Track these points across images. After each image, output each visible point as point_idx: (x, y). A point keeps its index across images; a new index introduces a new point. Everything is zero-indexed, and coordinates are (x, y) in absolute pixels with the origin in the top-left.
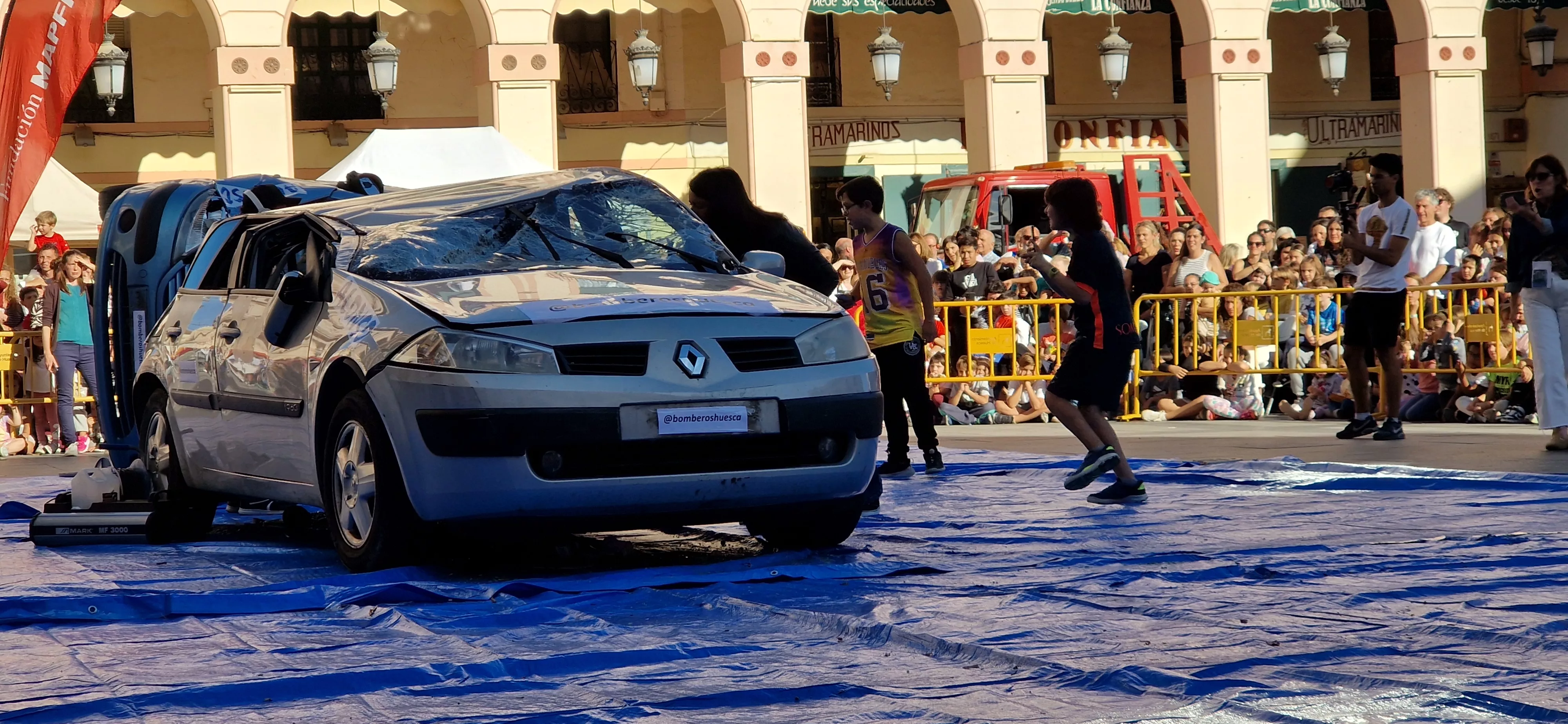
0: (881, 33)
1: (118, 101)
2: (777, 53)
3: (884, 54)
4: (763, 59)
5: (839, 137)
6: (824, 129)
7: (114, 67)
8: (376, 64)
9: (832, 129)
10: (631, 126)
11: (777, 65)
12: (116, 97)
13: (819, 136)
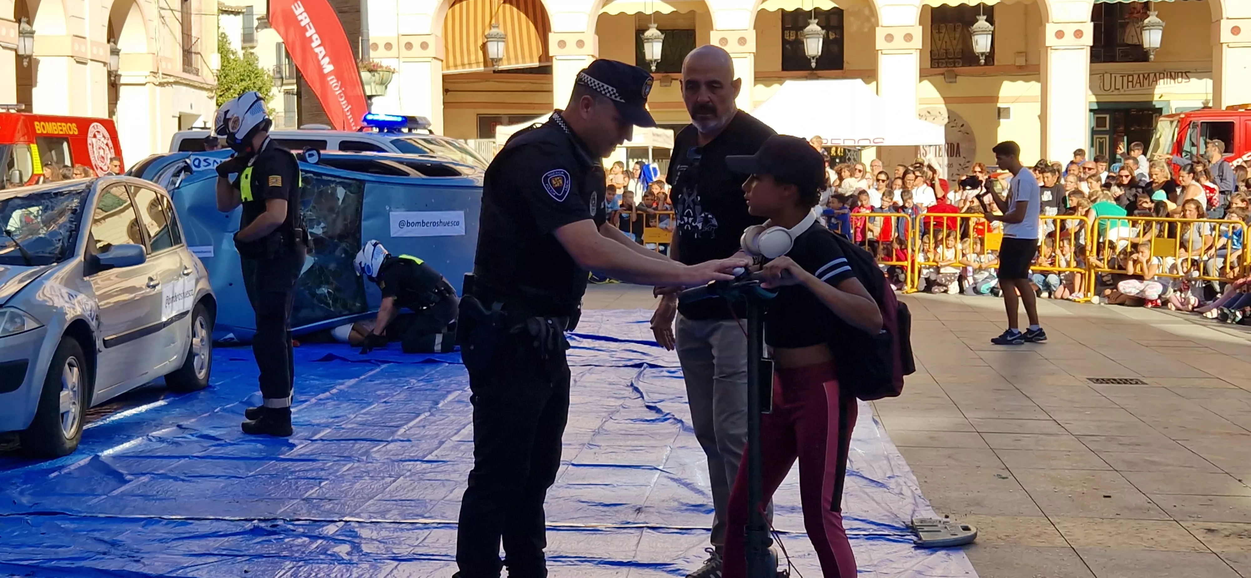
0: (1148, 16)
1: (658, 63)
2: (1069, 31)
3: (1150, 30)
4: (1060, 34)
5: (1146, 82)
6: (1136, 77)
7: (655, 44)
8: (808, 40)
9: (1141, 76)
10: (1002, 75)
11: (1069, 39)
12: (655, 60)
13: (1132, 82)
